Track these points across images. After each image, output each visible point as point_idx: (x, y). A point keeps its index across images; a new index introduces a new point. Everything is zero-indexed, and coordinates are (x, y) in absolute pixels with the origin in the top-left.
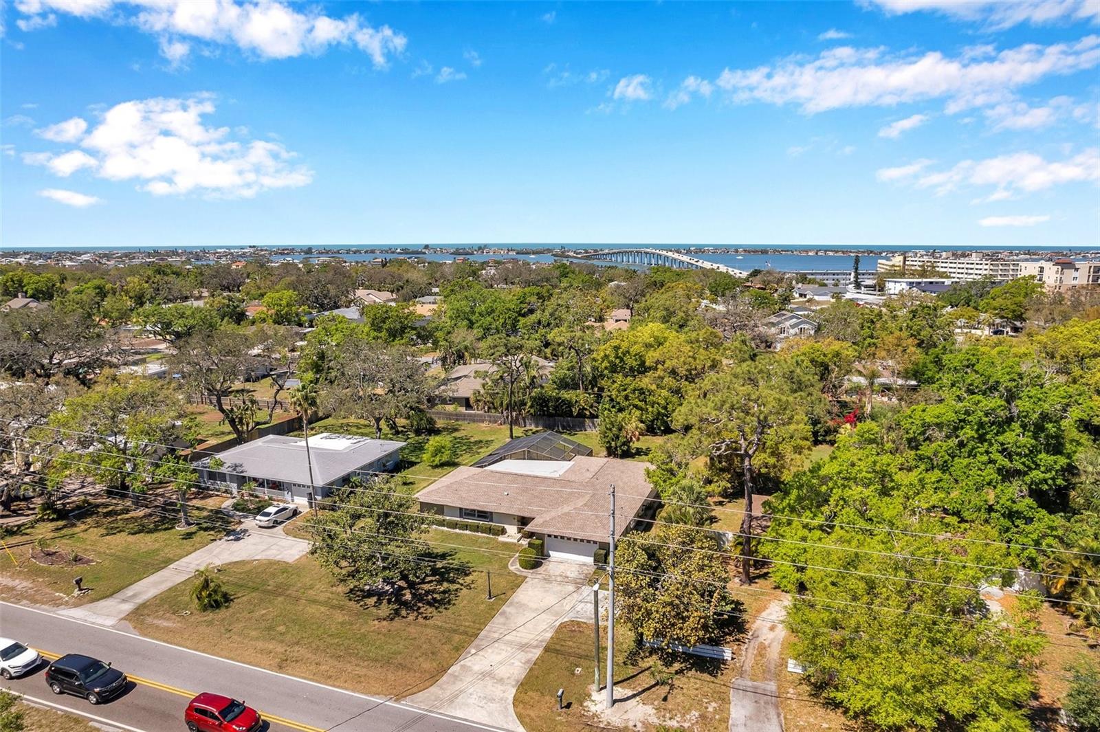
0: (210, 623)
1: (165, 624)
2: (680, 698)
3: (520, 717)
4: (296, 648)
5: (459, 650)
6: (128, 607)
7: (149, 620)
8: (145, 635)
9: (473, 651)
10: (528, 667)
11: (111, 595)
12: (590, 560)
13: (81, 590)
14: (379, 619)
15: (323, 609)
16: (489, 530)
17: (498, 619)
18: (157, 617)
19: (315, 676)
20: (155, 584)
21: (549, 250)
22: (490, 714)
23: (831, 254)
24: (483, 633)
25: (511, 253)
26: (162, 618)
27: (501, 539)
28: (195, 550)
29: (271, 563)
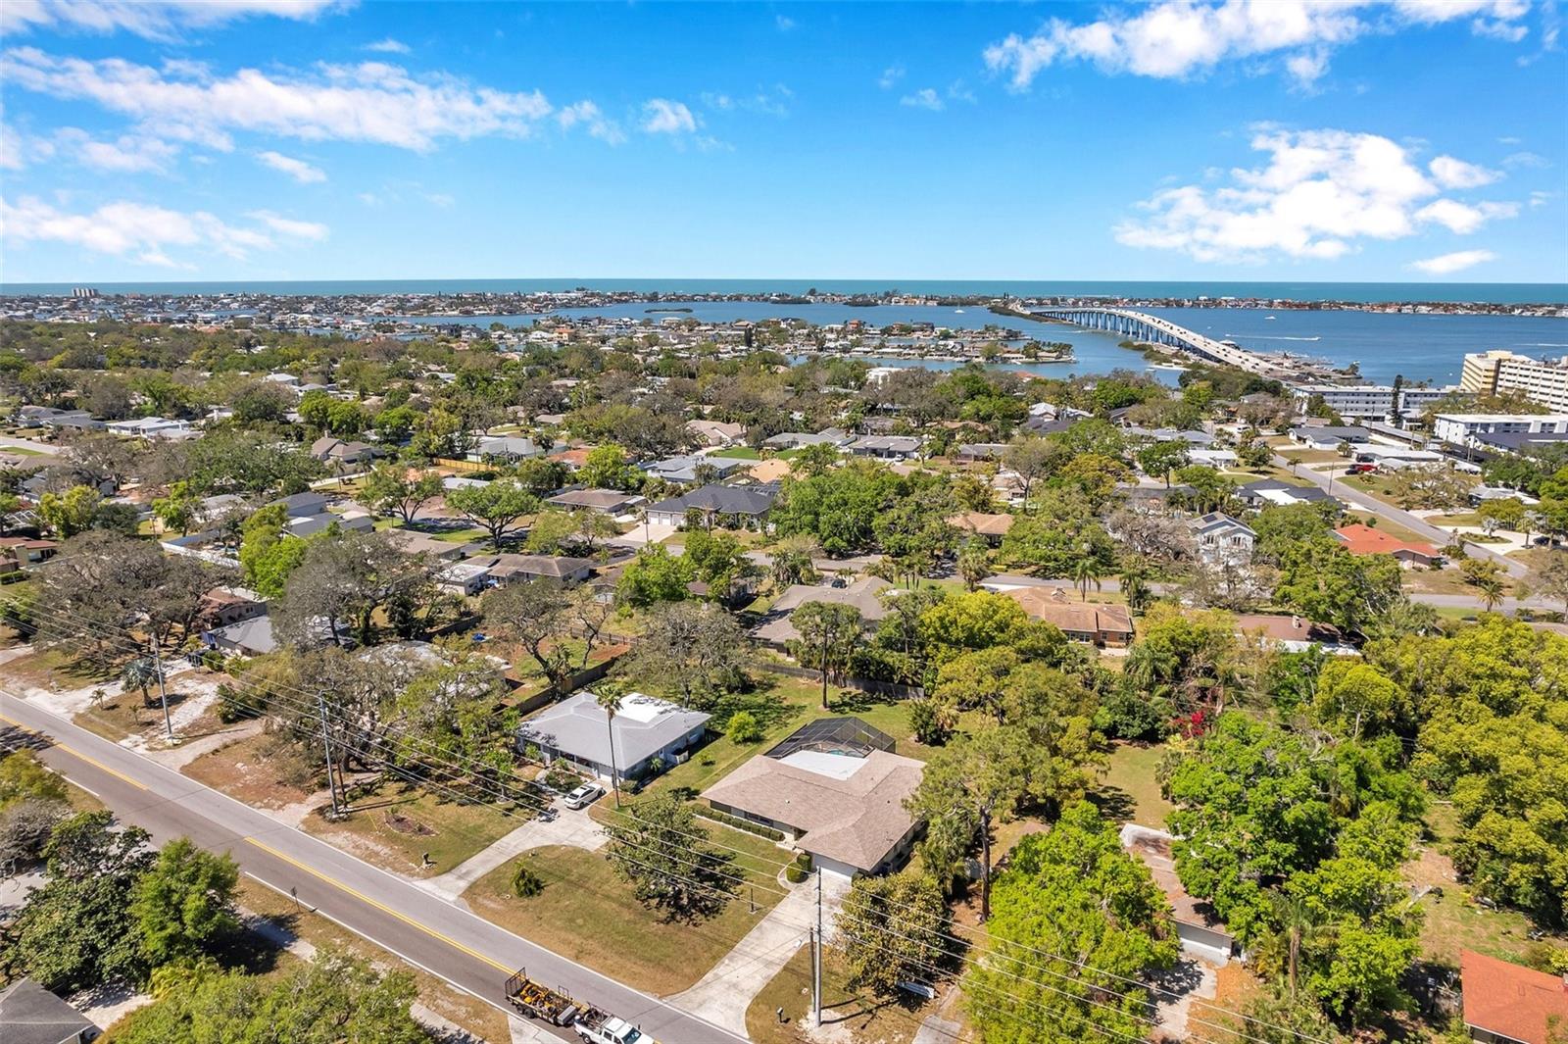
0: (526, 909)
1: (492, 905)
2: (876, 1026)
3: (748, 1024)
4: (590, 942)
5: (716, 959)
6: (463, 884)
7: (480, 900)
8: (478, 914)
9: (727, 962)
10: (766, 982)
11: (449, 871)
12: (850, 879)
13: (427, 863)
14: (659, 921)
15: (614, 905)
16: (769, 835)
17: (754, 933)
18: (485, 897)
19: (603, 969)
20: (484, 862)
21: (985, 299)
22: (726, 1019)
23: (1424, 309)
24: (738, 946)
25: (929, 303)
26: (489, 899)
27: (779, 845)
28: (514, 829)
29: (577, 851)
